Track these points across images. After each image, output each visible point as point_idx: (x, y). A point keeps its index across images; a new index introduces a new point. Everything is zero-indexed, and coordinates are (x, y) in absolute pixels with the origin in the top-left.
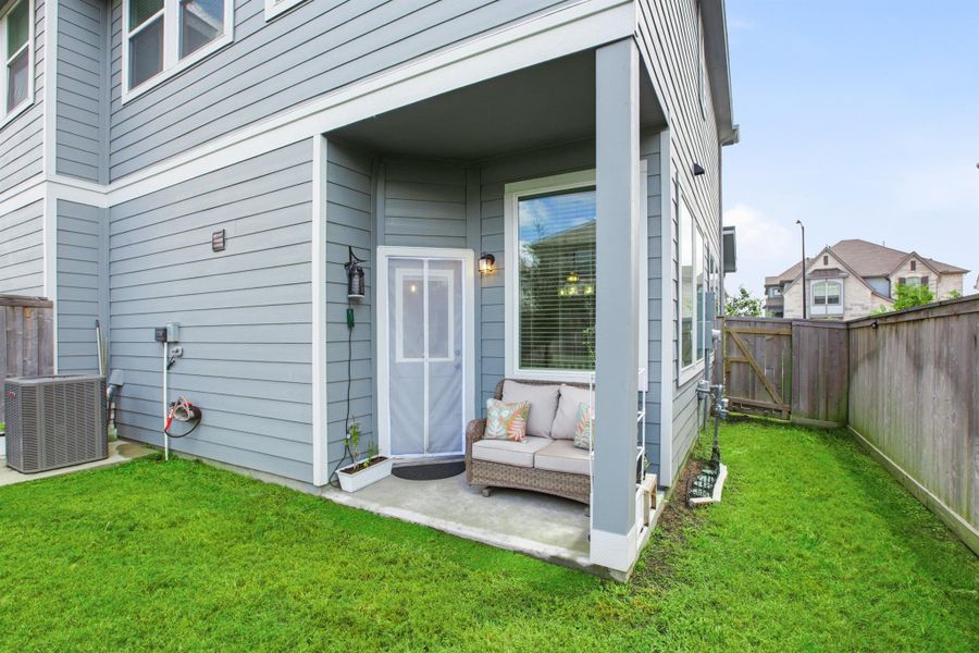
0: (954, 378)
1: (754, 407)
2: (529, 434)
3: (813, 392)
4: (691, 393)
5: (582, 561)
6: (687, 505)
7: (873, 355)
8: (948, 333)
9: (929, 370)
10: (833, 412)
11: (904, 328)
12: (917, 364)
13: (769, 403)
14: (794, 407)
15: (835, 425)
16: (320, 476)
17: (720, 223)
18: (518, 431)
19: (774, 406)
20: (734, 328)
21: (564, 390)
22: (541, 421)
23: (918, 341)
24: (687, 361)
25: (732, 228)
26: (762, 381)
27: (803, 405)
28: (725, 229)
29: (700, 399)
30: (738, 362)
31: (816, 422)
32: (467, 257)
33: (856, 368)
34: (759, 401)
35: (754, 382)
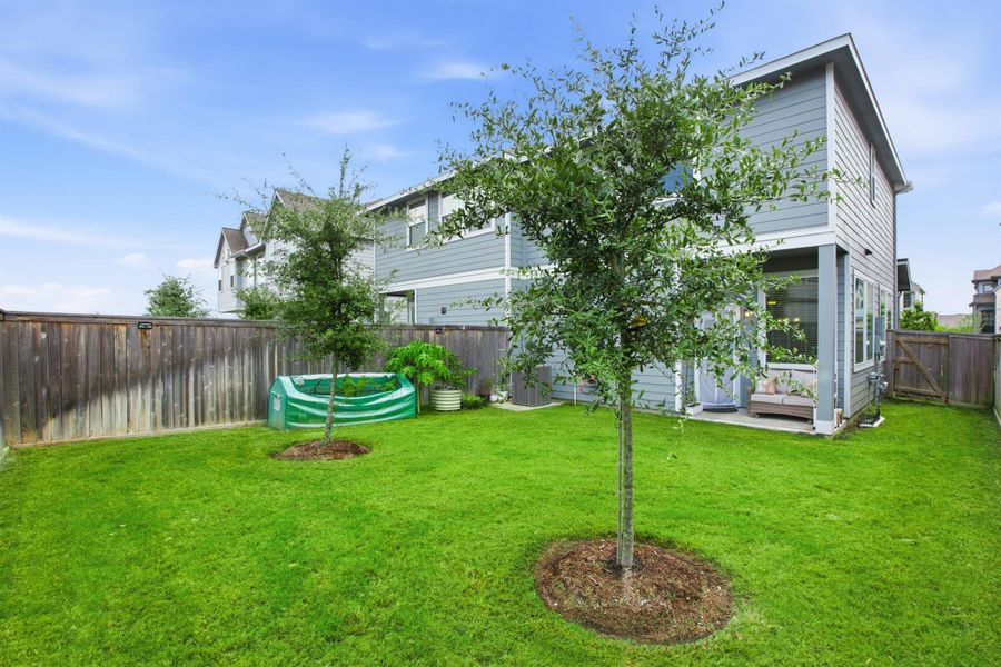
1: (919, 394)
2: (777, 392)
3: (966, 382)
4: (863, 378)
5: (813, 433)
6: (858, 427)
10: (982, 397)
13: (930, 391)
14: (951, 394)
15: (983, 407)
16: (678, 407)
17: (895, 256)
18: (772, 390)
19: (935, 394)
20: (902, 339)
21: (793, 372)
22: (782, 387)
24: (860, 359)
25: (906, 260)
26: (924, 376)
27: (958, 393)
28: (899, 261)
29: (870, 383)
30: (905, 363)
31: (968, 405)
32: (736, 309)
34: (920, 390)
35: (918, 376)
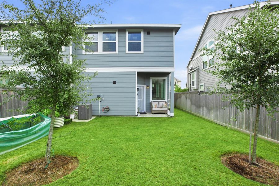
0: (190, 100)
7: (180, 97)
8: (190, 96)
9: (188, 99)
11: (185, 95)
12: (186, 98)
18: (156, 107)
21: (159, 102)
23: (187, 96)
32: (145, 86)
33: (177, 99)
